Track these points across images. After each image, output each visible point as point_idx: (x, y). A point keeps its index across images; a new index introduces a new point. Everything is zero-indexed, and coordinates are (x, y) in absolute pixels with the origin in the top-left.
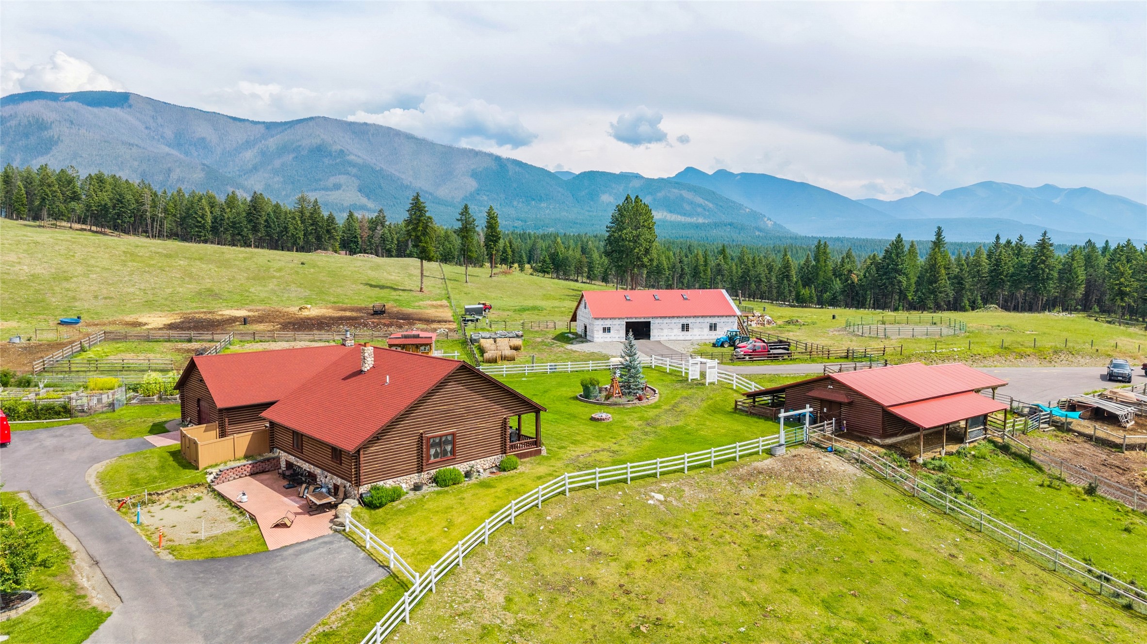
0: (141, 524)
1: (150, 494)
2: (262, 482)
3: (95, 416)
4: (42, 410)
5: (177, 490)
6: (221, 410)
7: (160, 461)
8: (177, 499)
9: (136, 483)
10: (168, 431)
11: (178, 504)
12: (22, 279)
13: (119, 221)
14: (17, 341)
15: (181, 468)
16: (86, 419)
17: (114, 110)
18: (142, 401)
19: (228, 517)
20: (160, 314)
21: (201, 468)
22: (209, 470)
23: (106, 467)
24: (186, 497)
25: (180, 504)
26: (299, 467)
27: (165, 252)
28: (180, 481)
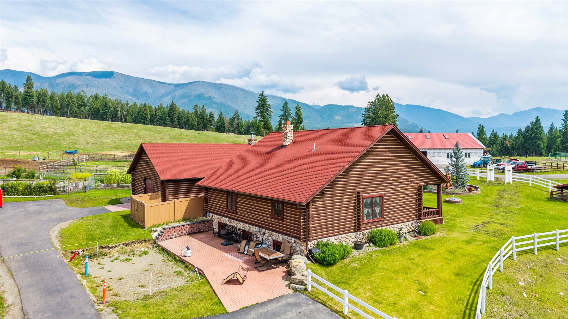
0: (89, 275)
1: (102, 247)
2: (200, 240)
3: (71, 194)
4: (34, 188)
5: (126, 245)
6: (163, 182)
7: (113, 221)
8: (125, 253)
9: (91, 237)
10: (122, 203)
11: (126, 257)
12: (49, 134)
13: (105, 117)
14: (37, 159)
15: (130, 227)
16: (65, 196)
17: (107, 79)
18: (106, 187)
19: (173, 271)
20: (122, 151)
21: (146, 228)
22: (154, 229)
23: (69, 225)
24: (134, 252)
25: (129, 258)
26: (233, 227)
27: (126, 126)
28: (129, 237)
